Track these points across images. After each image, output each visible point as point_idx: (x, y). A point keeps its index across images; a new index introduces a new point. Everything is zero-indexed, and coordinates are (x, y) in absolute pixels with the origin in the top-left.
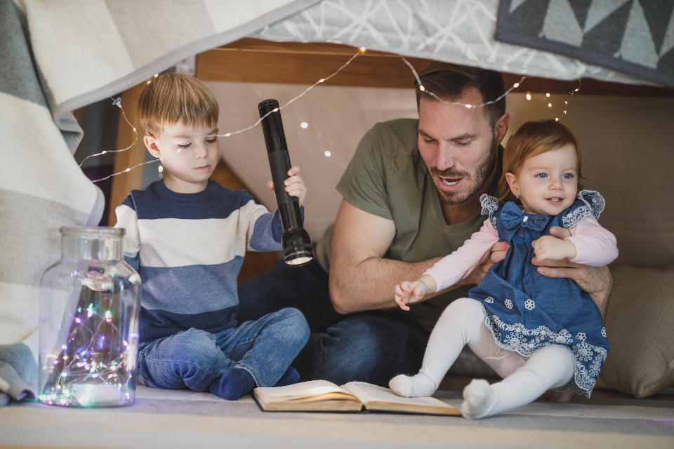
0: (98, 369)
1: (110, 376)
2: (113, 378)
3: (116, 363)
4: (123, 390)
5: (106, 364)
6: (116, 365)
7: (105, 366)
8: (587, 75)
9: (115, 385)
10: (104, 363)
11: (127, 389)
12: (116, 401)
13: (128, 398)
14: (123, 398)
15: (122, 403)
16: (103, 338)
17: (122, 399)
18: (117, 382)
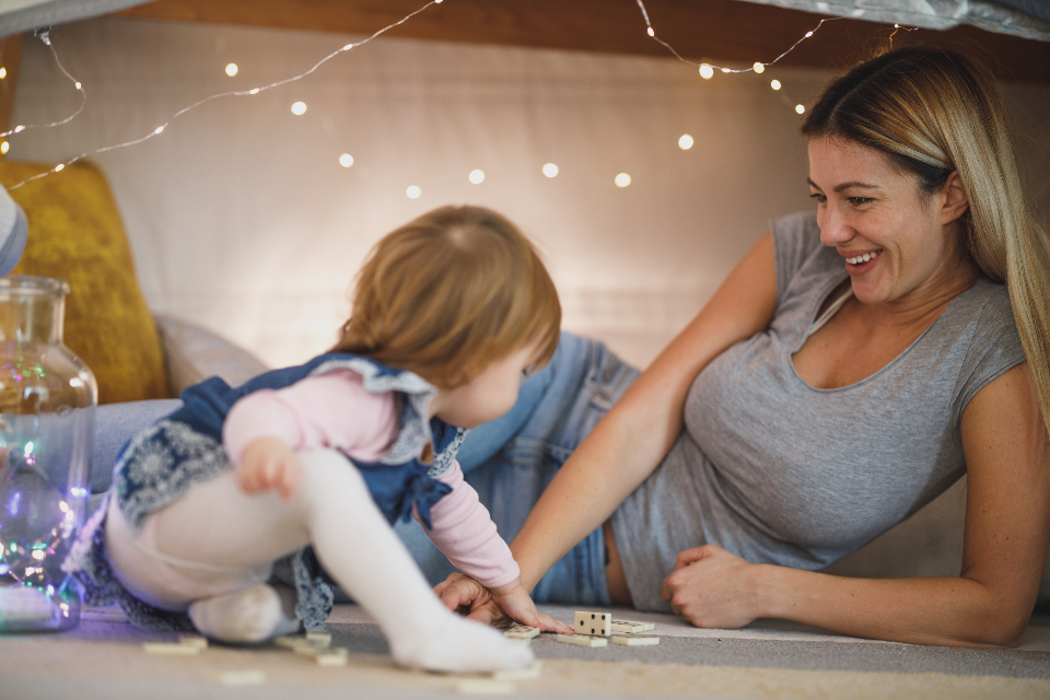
0: (7, 557)
1: (29, 571)
2: (35, 575)
3: (44, 545)
4: (56, 599)
5: (24, 547)
6: (44, 550)
7: (22, 551)
8: (969, 22)
9: (40, 589)
10: (19, 544)
11: (64, 597)
12: (43, 620)
13: (66, 614)
14: (58, 615)
15: (56, 624)
16: (17, 496)
17: (54, 617)
18: (44, 584)
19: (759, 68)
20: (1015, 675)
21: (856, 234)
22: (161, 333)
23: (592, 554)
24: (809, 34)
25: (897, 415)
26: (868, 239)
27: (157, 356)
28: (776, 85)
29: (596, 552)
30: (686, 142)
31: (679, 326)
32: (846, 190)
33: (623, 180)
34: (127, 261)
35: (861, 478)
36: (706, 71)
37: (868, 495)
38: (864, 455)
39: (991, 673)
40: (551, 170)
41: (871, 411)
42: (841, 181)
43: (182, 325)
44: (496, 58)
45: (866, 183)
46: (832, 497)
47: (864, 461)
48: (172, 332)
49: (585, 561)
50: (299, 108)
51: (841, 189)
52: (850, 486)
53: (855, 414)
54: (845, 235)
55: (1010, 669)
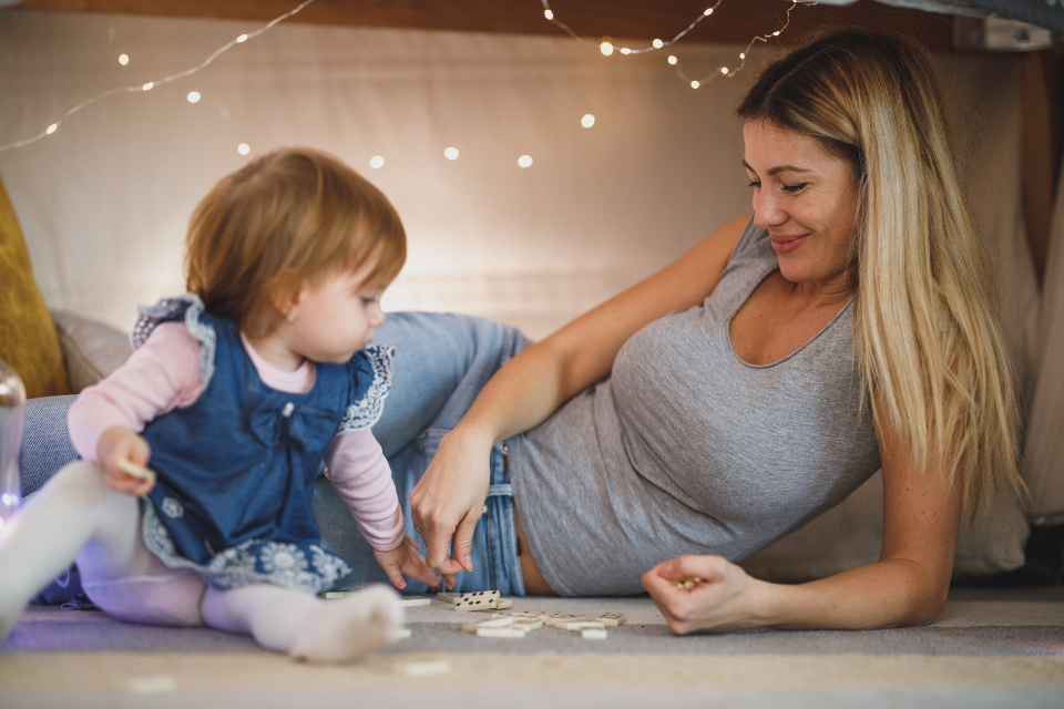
19: (658, 43)
20: (934, 653)
21: (788, 218)
22: (59, 329)
23: (505, 545)
24: (709, 12)
25: (815, 387)
26: (800, 223)
27: (57, 355)
28: (672, 60)
29: (508, 543)
30: (588, 121)
31: (587, 307)
32: (779, 174)
33: (525, 161)
34: (22, 258)
35: (780, 449)
36: (607, 48)
37: (785, 467)
38: (783, 426)
39: (909, 652)
40: (452, 153)
41: (791, 382)
42: (775, 165)
43: (81, 322)
44: (395, 41)
45: (799, 167)
46: (749, 466)
47: (784, 431)
48: (70, 329)
49: (498, 551)
50: (194, 97)
51: (774, 172)
52: (768, 456)
53: (776, 385)
54: (776, 219)
55: (929, 647)
